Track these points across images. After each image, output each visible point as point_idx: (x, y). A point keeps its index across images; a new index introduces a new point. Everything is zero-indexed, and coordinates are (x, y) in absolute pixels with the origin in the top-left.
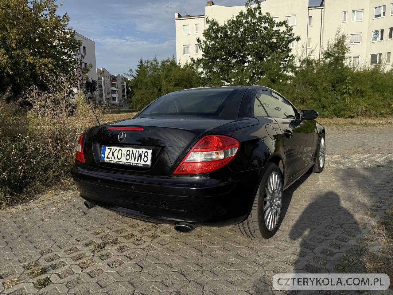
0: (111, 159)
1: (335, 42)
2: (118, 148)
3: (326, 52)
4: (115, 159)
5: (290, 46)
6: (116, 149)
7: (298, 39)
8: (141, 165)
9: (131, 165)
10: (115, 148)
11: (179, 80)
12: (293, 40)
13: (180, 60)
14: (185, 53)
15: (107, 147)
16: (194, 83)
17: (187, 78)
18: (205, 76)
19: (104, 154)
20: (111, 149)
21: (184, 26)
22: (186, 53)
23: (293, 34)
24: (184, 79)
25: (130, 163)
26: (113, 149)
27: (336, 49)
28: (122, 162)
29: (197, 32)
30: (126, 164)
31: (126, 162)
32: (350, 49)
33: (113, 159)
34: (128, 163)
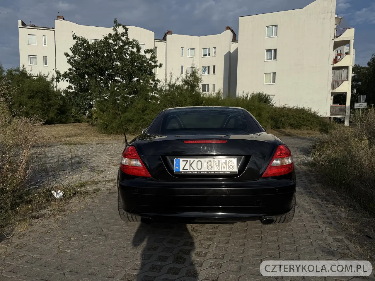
0: (189, 170)
1: (190, 72)
2: (196, 160)
3: (185, 80)
4: (194, 169)
5: (154, 71)
6: (194, 161)
7: (160, 66)
8: (228, 173)
9: (216, 174)
10: (192, 160)
11: (33, 91)
12: (156, 66)
13: (31, 71)
14: (30, 64)
15: (181, 160)
16: (51, 96)
17: (43, 91)
18: (74, 90)
19: (179, 166)
20: (187, 161)
21: (30, 36)
22: (32, 63)
23: (157, 61)
24: (40, 91)
25: (214, 172)
26: (190, 161)
27: (191, 79)
28: (204, 172)
29: (45, 43)
30: (209, 173)
31: (210, 172)
32: (202, 79)
33: (192, 170)
34: (212, 172)
